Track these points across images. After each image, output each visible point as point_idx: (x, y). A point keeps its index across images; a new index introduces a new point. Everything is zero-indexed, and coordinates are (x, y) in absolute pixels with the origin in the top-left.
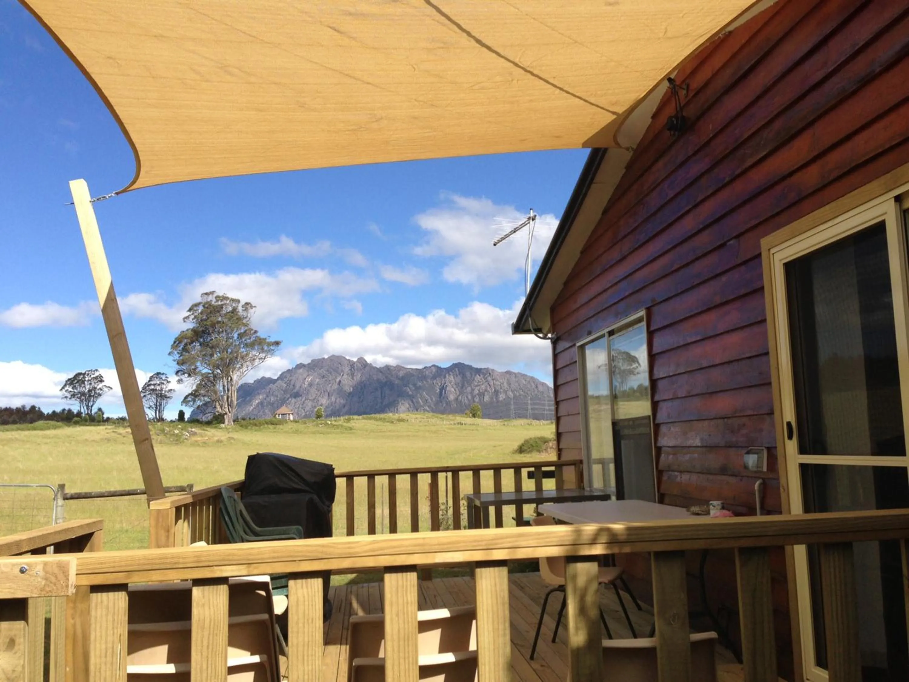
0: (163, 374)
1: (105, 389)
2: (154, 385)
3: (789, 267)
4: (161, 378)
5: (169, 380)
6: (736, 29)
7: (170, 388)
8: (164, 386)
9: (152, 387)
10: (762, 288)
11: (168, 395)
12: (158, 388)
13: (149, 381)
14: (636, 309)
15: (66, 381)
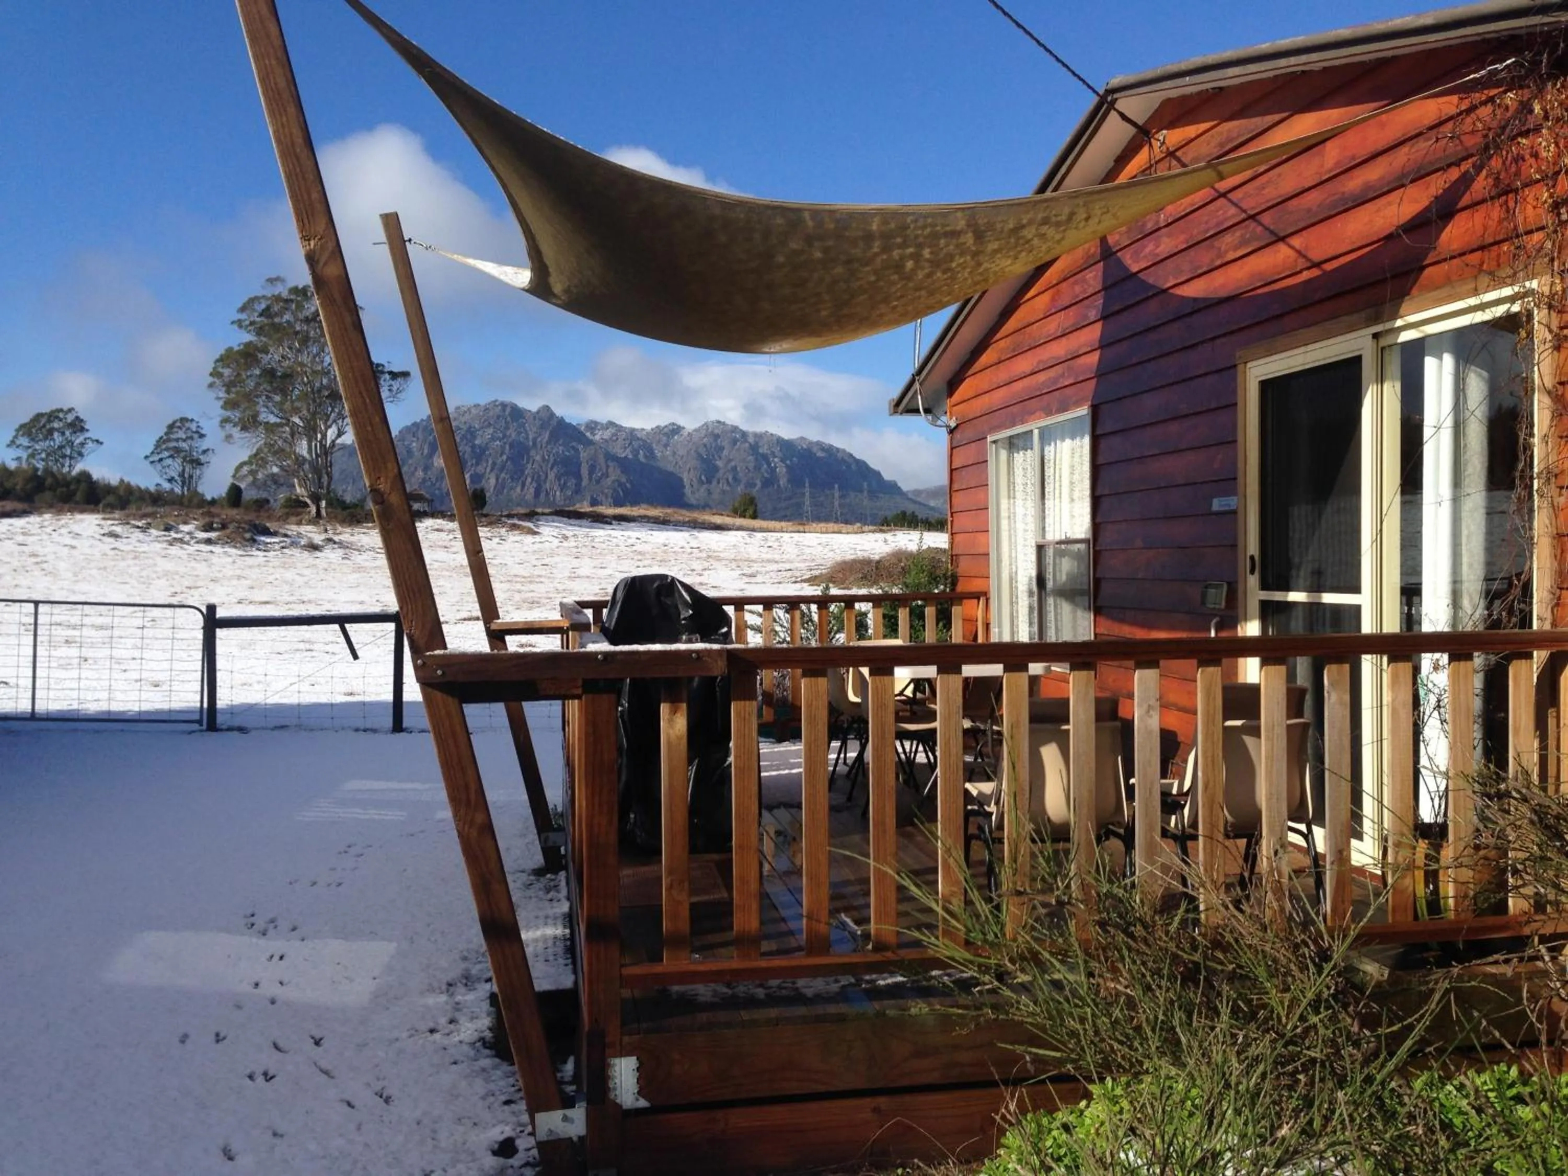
0: (192, 420)
1: (90, 445)
2: (177, 440)
3: (1265, 386)
4: (188, 429)
5: (203, 432)
6: (1228, 87)
7: (205, 448)
8: (194, 444)
9: (174, 444)
10: (1236, 404)
11: (203, 458)
12: (184, 445)
13: (166, 434)
14: (1078, 404)
15: (17, 431)
